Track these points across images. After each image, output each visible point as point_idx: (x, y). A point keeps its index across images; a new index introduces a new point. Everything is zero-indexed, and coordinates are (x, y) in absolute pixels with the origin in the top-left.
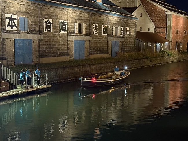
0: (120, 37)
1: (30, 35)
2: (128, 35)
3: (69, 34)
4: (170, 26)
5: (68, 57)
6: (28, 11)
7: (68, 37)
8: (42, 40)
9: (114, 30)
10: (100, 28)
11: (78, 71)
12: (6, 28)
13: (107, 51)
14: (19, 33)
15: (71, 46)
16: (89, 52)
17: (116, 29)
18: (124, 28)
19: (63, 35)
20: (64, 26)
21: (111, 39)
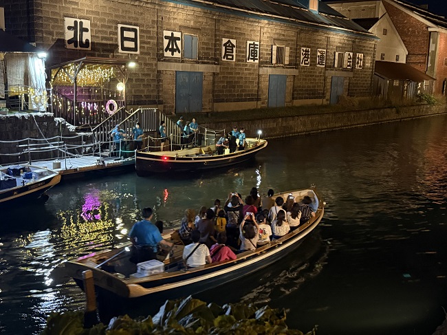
0: (346, 70)
1: (200, 65)
2: (360, 66)
3: (261, 64)
4: (434, 52)
5: (259, 103)
6: (198, 25)
7: (261, 69)
8: (218, 74)
9: (337, 58)
10: (313, 55)
11: (275, 126)
12: (163, 54)
13: (323, 94)
14: (183, 62)
15: (264, 84)
16: (293, 95)
17: (341, 57)
18: (355, 55)
19: (252, 65)
20: (254, 50)
21: (330, 73)
